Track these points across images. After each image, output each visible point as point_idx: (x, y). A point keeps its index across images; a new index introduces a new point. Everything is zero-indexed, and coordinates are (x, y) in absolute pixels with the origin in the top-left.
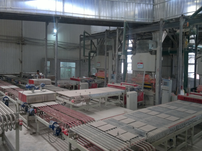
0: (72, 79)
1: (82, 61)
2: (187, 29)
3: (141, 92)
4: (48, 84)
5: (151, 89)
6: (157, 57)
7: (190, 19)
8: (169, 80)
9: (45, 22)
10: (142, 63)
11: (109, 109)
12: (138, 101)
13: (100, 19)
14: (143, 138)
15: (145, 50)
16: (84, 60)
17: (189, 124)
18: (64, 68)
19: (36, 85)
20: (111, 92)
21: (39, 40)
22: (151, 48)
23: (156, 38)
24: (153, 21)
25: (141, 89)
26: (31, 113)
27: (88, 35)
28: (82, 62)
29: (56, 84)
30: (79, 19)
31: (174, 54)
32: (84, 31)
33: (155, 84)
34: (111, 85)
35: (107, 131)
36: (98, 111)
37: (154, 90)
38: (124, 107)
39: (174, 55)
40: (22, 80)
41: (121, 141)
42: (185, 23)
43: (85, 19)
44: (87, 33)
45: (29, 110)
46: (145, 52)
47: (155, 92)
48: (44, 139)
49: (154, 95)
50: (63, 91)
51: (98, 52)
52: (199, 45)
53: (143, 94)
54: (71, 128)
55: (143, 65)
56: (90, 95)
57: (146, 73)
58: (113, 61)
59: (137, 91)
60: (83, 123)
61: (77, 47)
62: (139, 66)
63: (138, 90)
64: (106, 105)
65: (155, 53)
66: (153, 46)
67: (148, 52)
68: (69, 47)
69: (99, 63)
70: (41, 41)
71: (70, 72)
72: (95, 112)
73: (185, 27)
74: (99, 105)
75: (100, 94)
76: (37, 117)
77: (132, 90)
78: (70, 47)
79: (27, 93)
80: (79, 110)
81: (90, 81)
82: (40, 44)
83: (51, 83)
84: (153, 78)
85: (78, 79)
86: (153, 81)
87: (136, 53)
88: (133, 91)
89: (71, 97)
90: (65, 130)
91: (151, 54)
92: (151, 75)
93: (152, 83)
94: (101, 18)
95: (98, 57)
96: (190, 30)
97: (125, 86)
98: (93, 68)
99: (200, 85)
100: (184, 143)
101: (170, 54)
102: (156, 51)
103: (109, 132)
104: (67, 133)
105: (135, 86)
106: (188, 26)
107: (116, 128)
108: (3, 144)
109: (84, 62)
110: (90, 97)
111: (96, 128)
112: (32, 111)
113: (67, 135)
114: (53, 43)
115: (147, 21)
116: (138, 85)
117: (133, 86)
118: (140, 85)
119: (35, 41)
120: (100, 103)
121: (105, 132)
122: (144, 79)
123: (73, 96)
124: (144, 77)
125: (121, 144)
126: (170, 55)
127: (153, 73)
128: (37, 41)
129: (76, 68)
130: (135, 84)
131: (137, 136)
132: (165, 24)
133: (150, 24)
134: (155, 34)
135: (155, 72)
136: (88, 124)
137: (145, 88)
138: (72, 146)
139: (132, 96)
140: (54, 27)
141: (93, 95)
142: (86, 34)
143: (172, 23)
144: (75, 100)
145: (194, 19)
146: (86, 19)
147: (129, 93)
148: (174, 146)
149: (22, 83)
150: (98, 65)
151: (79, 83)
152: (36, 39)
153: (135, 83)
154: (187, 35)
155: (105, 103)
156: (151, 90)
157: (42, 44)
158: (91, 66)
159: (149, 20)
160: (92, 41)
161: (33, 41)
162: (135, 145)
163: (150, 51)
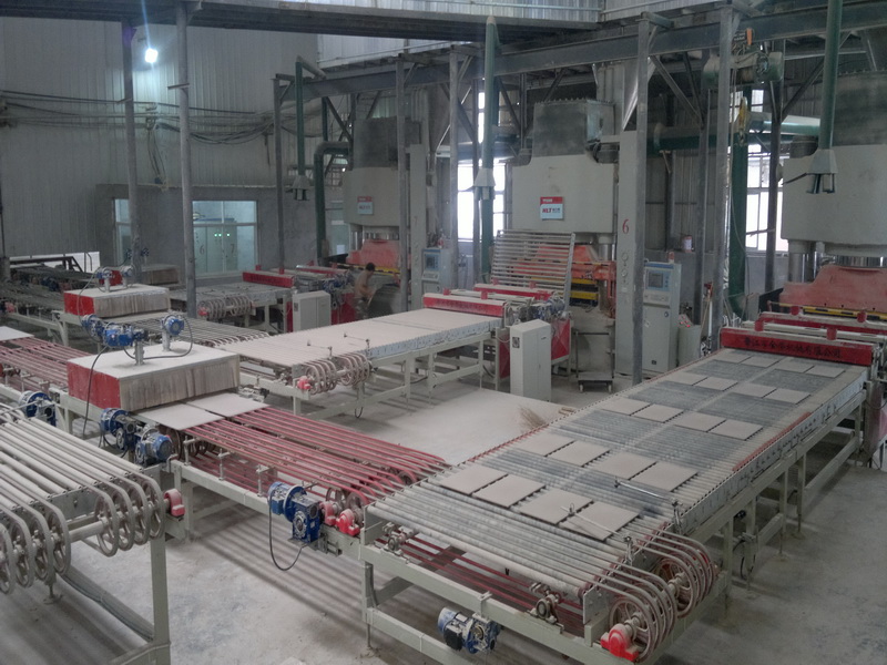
0: (250, 278)
1: (292, 195)
2: (745, 56)
3: (563, 319)
4: (155, 309)
5: (595, 304)
6: (620, 169)
7: (759, 14)
8: (671, 267)
9: (119, 20)
10: (557, 200)
11: (444, 401)
12: (553, 358)
13: (376, 9)
14: (659, 521)
15: (573, 144)
16: (304, 191)
17: (792, 447)
18: (204, 229)
19: (103, 318)
20: (448, 333)
21: (79, 100)
22: (593, 131)
23: (613, 90)
24: (601, 15)
25: (562, 308)
26: (158, 453)
27: (312, 76)
28: (296, 198)
29: (190, 305)
30: (282, 10)
31: (675, 151)
32: (299, 58)
33: (613, 283)
34: (438, 301)
35: (516, 504)
36: (403, 414)
37: (610, 308)
38: (499, 390)
39: (674, 157)
40: (22, 297)
41: (589, 541)
42: (740, 29)
43: (311, 9)
44: (309, 68)
45: (147, 441)
46: (571, 152)
47: (612, 316)
48: (220, 558)
49: (608, 327)
50: (242, 339)
51: (358, 152)
52: (789, 118)
53: (567, 327)
54: (371, 508)
55: (564, 209)
56: (366, 352)
57: (578, 241)
58: (429, 188)
59: (548, 321)
60: (407, 480)
61: (250, 125)
62: (544, 211)
63: (552, 315)
64: (431, 388)
65: (613, 154)
66: (601, 126)
67: (582, 153)
68: (216, 130)
69: (368, 199)
70: (84, 108)
71: (232, 245)
72: (391, 422)
73: (739, 48)
74: (406, 388)
75: (405, 344)
76: (181, 469)
77: (529, 314)
78: (223, 129)
79: (112, 364)
80: (328, 419)
81: (337, 285)
82: (83, 120)
83: (170, 306)
84: (606, 258)
85: (281, 279)
86: (606, 273)
87: (530, 157)
88: (532, 319)
89: (295, 366)
90: (343, 517)
91: (597, 160)
92: (596, 246)
93: (600, 282)
94: (379, 7)
95: (359, 172)
96: (759, 61)
97: (500, 303)
98: (334, 223)
99: (792, 283)
100: (777, 518)
101: (661, 151)
102: (615, 148)
103: (525, 507)
104: (352, 528)
105: (537, 296)
106: (749, 44)
107: (544, 488)
108: (52, 596)
109: (304, 198)
110: (371, 359)
111: (470, 495)
112: (163, 444)
113: (356, 535)
114: (143, 111)
115: (577, 18)
116: (549, 291)
117: (533, 299)
118: (557, 292)
119: (55, 106)
120: (408, 380)
121: (508, 508)
122: (570, 267)
123: (301, 362)
124: (571, 258)
125: (593, 550)
126: (661, 155)
127: (603, 240)
128: (66, 107)
129: (259, 226)
130: (535, 290)
131: (636, 514)
132: (658, 32)
133: (588, 28)
134: (609, 72)
135: (613, 235)
136: (427, 481)
137: (574, 302)
138: (375, 572)
139: (531, 339)
140: (145, 38)
141: (378, 349)
142: (306, 74)
143: (682, 29)
144: (312, 378)
145: (774, 15)
146: (316, 9)
147: (519, 329)
148: (748, 533)
149: (23, 311)
150: (362, 212)
151: (290, 295)
152: (61, 99)
153: (534, 285)
154: (744, 82)
155: (426, 378)
156: (598, 308)
157: (92, 120)
158: (327, 214)
159: (581, 11)
160: (326, 103)
161: (47, 106)
162: (643, 551)
163: (591, 148)
